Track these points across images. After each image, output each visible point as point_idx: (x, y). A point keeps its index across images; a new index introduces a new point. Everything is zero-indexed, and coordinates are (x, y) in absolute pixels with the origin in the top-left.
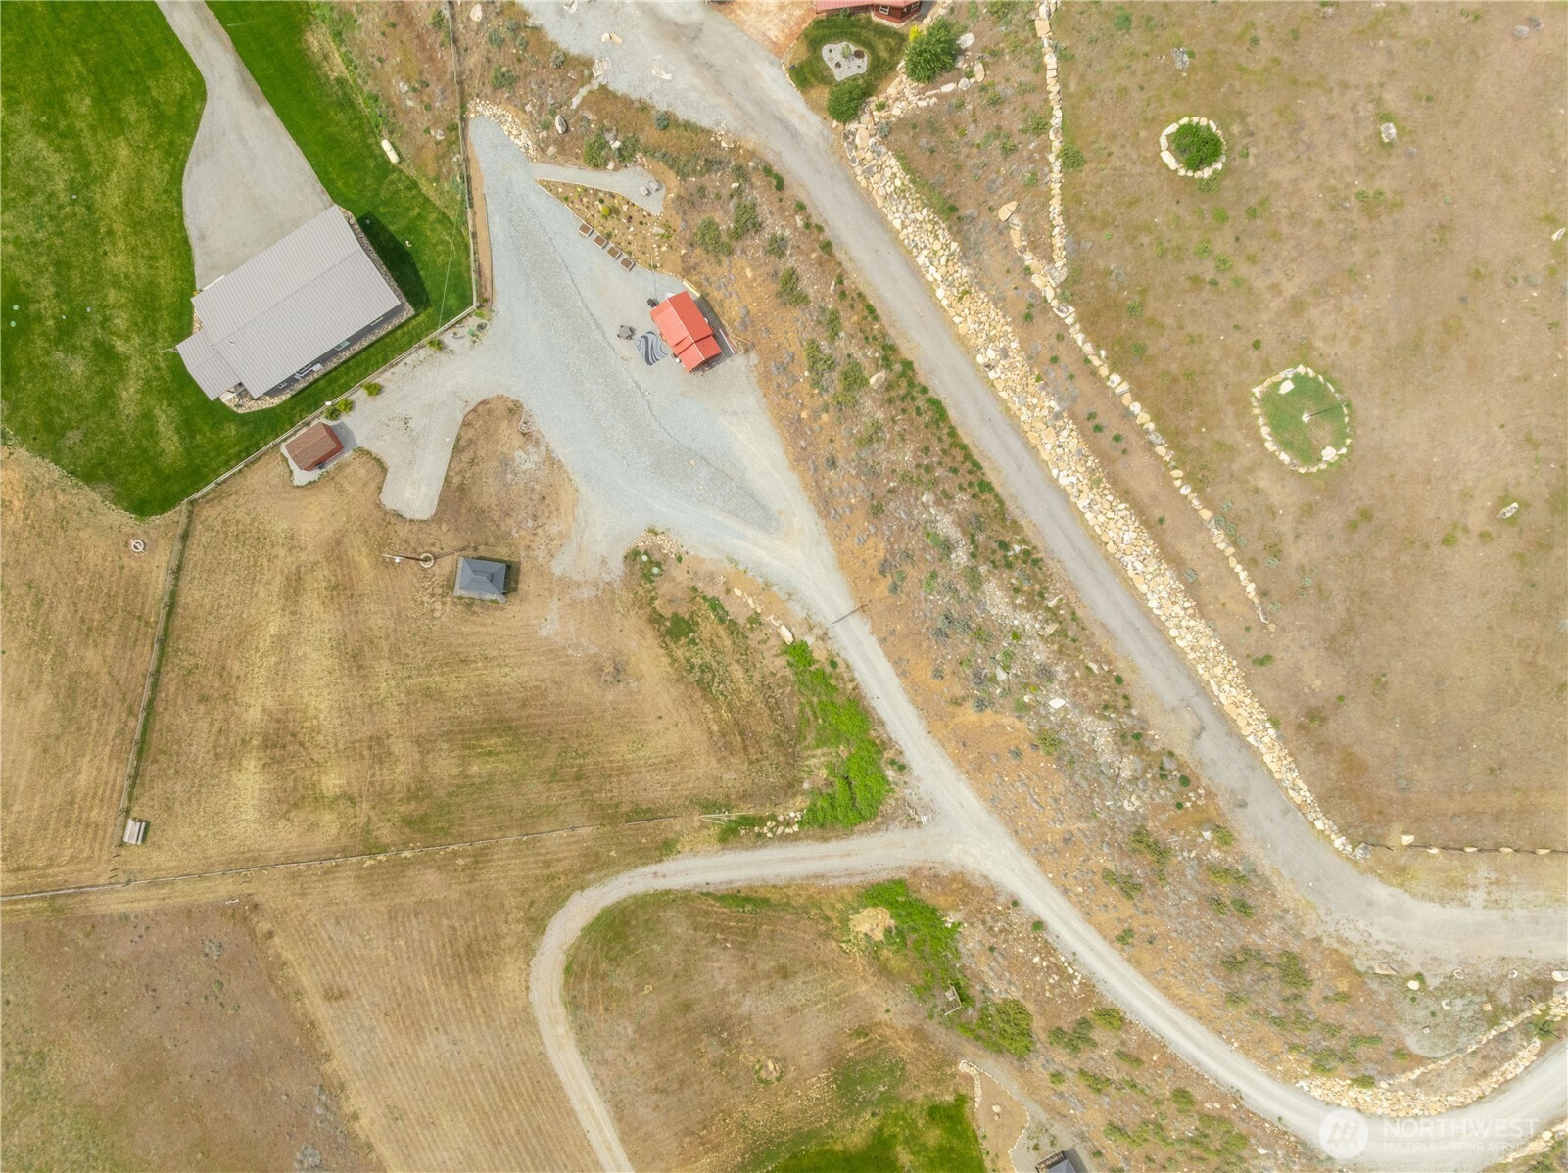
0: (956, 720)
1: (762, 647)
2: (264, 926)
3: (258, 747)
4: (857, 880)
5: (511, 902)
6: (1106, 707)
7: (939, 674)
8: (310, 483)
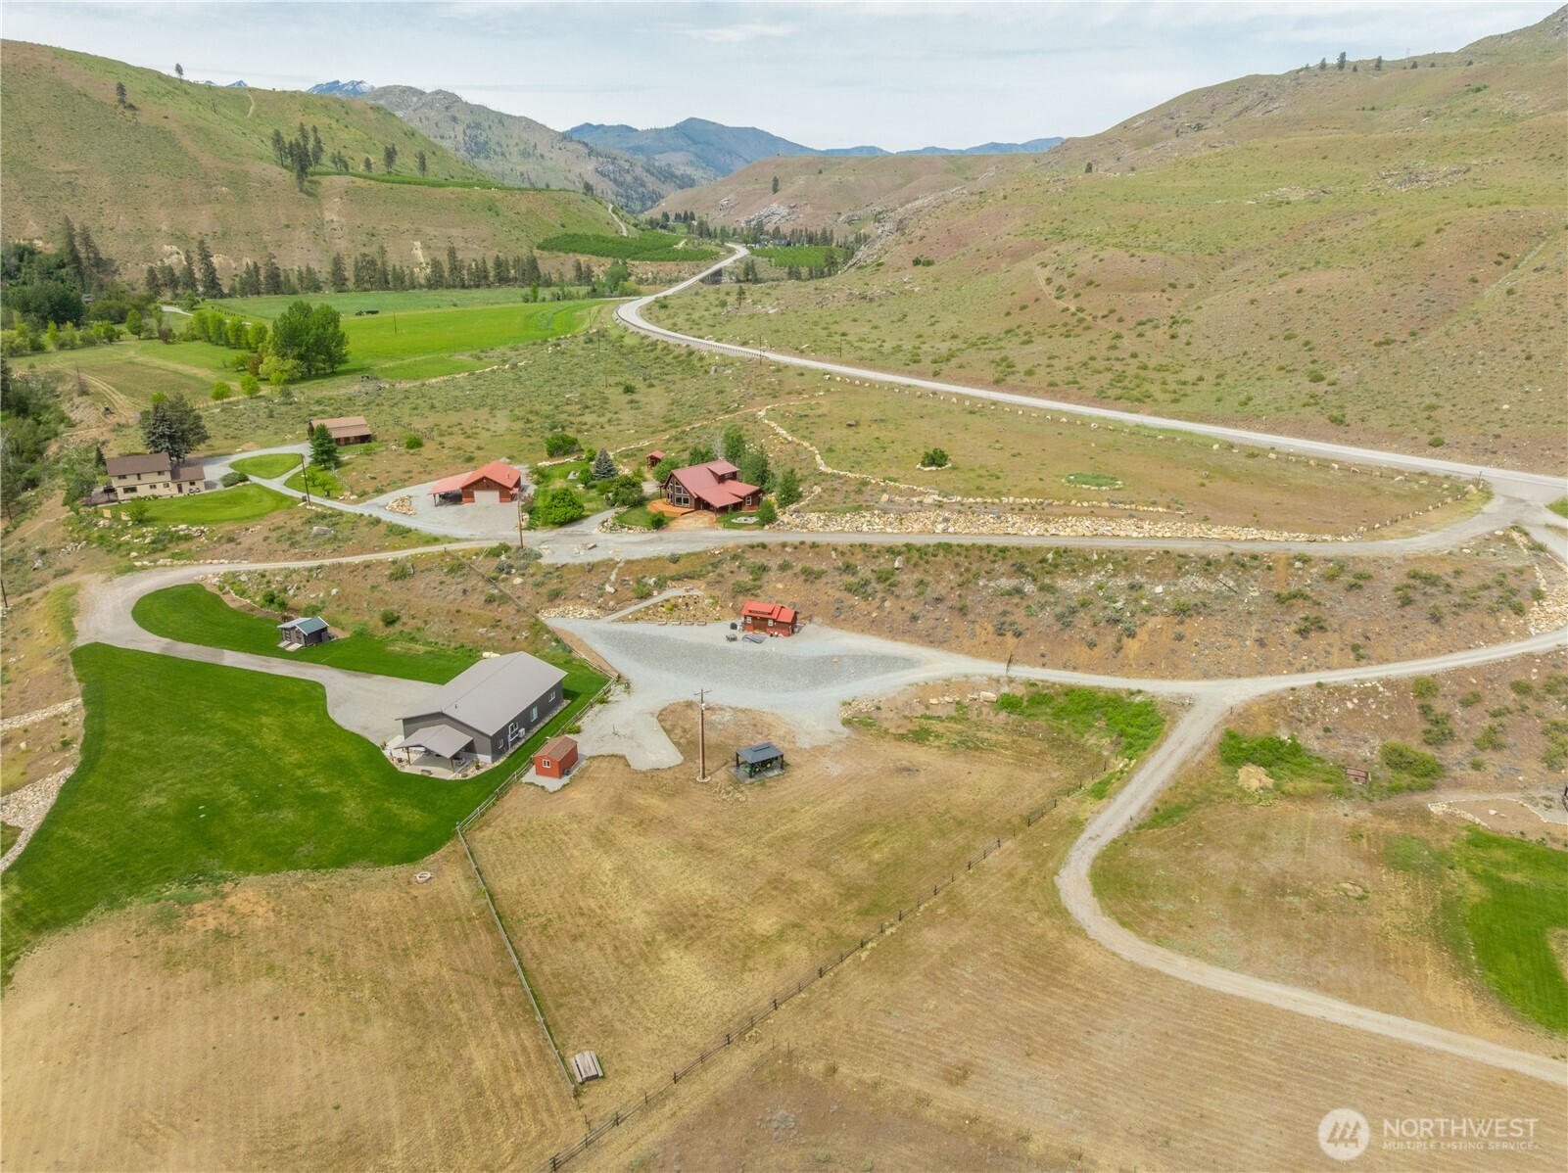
0: (1131, 656)
1: (983, 717)
2: (817, 1068)
3: (667, 940)
4: (1206, 748)
5: (1017, 911)
6: (1179, 568)
7: (1092, 645)
8: (564, 786)
